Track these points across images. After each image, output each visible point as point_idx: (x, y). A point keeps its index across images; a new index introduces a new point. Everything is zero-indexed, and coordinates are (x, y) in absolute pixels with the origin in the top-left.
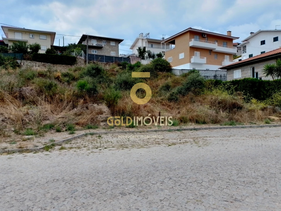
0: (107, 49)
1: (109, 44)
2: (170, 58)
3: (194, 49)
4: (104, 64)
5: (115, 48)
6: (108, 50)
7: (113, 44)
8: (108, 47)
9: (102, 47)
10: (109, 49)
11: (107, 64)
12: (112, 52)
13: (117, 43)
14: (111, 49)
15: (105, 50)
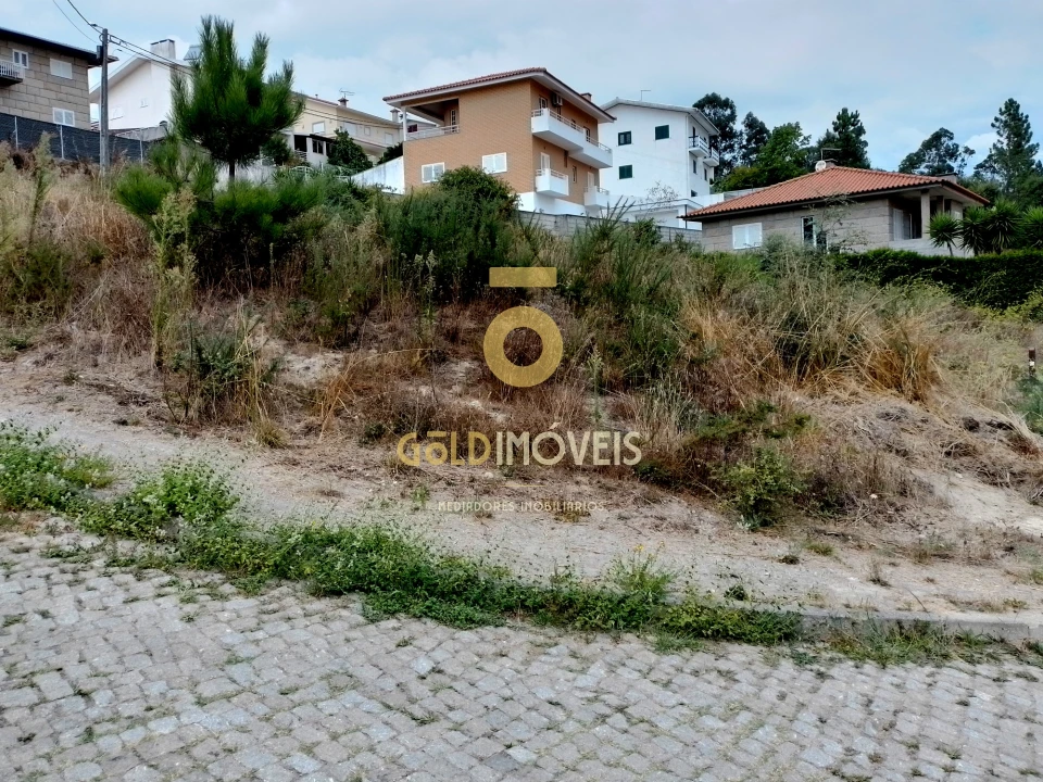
0: (35, 91)
1: (44, 68)
2: (433, 165)
3: (543, 142)
4: (61, 165)
5: (74, 91)
6: (40, 100)
7: (60, 69)
8: (40, 84)
9: (19, 81)
10: (44, 93)
11: (76, 166)
12: (59, 110)
13: (80, 69)
14: (52, 95)
15: (25, 97)
